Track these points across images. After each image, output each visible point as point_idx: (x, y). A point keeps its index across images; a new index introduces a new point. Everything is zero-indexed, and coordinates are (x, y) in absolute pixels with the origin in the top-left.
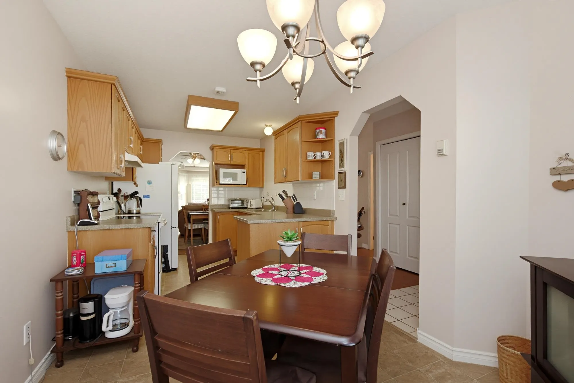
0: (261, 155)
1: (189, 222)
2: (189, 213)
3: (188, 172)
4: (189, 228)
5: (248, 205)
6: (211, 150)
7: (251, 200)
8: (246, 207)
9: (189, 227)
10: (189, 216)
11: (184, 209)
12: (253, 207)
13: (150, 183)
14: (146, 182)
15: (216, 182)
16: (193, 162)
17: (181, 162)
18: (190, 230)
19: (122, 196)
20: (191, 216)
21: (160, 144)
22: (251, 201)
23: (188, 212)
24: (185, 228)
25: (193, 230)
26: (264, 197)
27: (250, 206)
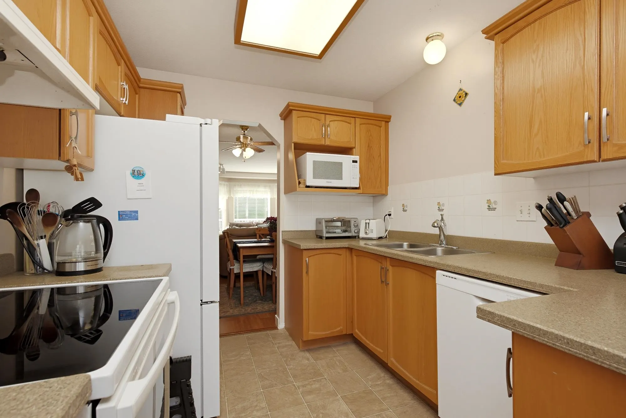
0: (383, 129)
1: (237, 258)
2: (235, 244)
3: (230, 180)
4: (236, 271)
5: (358, 232)
6: (281, 119)
7: (368, 221)
8: (354, 234)
9: (236, 268)
10: (236, 249)
11: (226, 236)
12: (374, 235)
13: (138, 174)
14: (129, 172)
15: (299, 183)
16: (242, 154)
17: (221, 165)
18: (237, 276)
19: (39, 212)
20: (241, 250)
21: (179, 95)
22: (366, 223)
23: (235, 241)
24: (229, 270)
25: (244, 273)
26: (390, 215)
27: (366, 233)
